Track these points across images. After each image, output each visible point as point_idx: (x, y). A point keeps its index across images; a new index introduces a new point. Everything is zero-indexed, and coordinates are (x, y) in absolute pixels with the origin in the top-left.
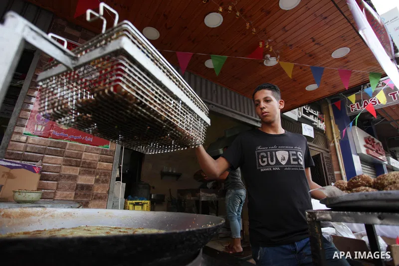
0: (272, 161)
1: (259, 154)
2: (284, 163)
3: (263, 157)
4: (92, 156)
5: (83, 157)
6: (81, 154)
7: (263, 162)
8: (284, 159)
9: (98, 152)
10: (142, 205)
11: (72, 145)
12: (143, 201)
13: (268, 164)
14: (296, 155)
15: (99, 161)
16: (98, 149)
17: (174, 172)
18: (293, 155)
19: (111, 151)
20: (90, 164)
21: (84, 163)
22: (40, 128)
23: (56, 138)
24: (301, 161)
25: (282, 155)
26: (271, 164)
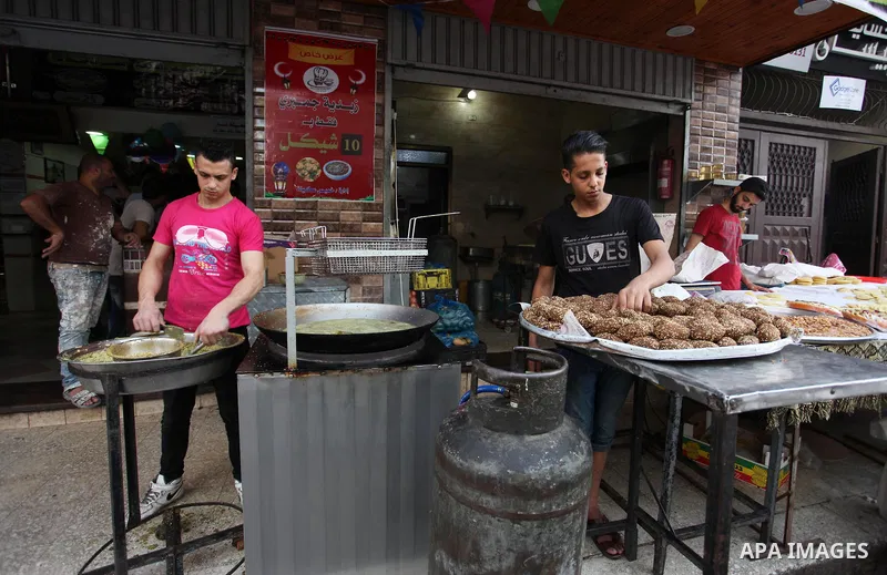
0: (582, 258)
1: (566, 248)
2: (597, 260)
4: (352, 216)
5: (341, 217)
6: (338, 215)
7: (571, 260)
9: (359, 208)
10: (438, 275)
11: (323, 203)
12: (439, 270)
13: (577, 263)
14: (616, 247)
15: (364, 221)
16: (359, 204)
17: (511, 204)
18: (611, 247)
19: (377, 204)
20: (351, 226)
21: (344, 225)
22: (280, 186)
23: (301, 196)
24: (623, 253)
25: (595, 249)
26: (580, 262)
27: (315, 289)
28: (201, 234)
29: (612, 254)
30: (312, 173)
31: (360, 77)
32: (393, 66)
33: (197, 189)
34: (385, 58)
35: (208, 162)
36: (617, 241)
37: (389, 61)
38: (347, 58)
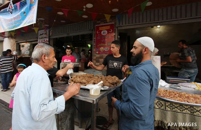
0: (112, 65)
1: (110, 62)
2: (115, 66)
3: (110, 64)
7: (110, 65)
8: (116, 65)
11: (104, 55)
13: (111, 66)
14: (119, 65)
18: (119, 64)
22: (97, 53)
23: (101, 54)
24: (120, 66)
25: (115, 64)
26: (112, 66)
27: (96, 71)
28: (67, 61)
29: (118, 66)
30: (102, 50)
31: (111, 30)
32: (117, 27)
33: (66, 54)
34: (115, 26)
35: (68, 50)
36: (120, 64)
37: (116, 26)
38: (108, 27)
